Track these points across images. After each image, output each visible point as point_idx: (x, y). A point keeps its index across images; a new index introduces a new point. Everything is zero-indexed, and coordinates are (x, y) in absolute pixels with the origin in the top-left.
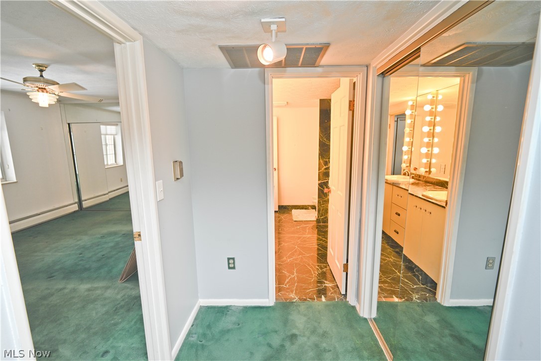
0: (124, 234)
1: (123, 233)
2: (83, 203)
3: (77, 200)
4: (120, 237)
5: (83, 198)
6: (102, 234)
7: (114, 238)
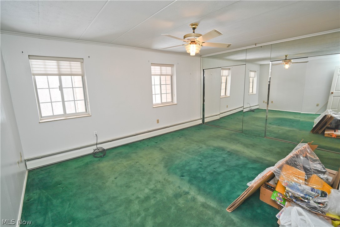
0: (229, 152)
1: (228, 150)
2: (205, 119)
3: (202, 117)
4: (226, 154)
5: (205, 116)
6: (214, 147)
7: (222, 154)
